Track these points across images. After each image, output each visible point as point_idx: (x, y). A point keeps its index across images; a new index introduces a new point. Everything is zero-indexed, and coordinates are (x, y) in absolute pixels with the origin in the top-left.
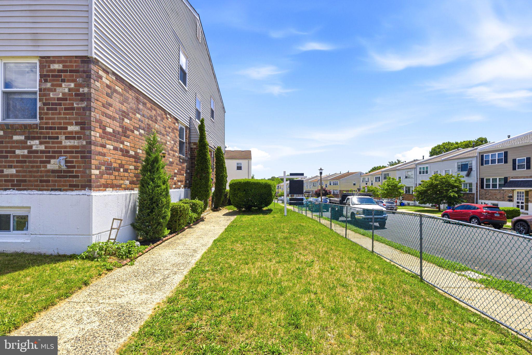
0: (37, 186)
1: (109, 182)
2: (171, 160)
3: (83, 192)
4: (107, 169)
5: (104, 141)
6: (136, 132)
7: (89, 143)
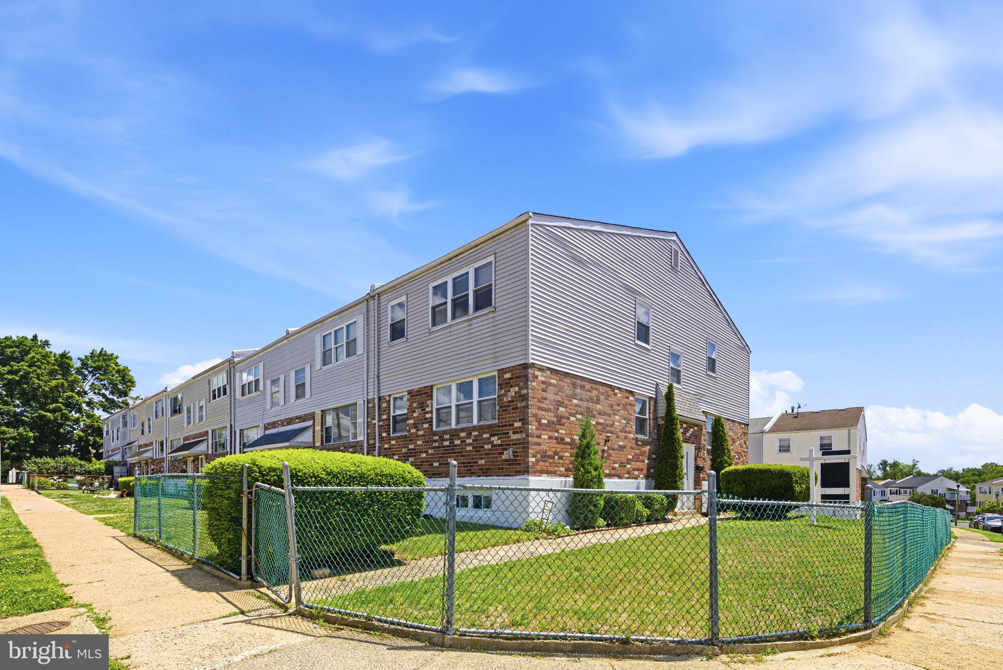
0: (496, 472)
1: (544, 468)
2: (621, 443)
3: (524, 477)
4: (542, 456)
5: (539, 432)
6: (572, 419)
7: (528, 435)
